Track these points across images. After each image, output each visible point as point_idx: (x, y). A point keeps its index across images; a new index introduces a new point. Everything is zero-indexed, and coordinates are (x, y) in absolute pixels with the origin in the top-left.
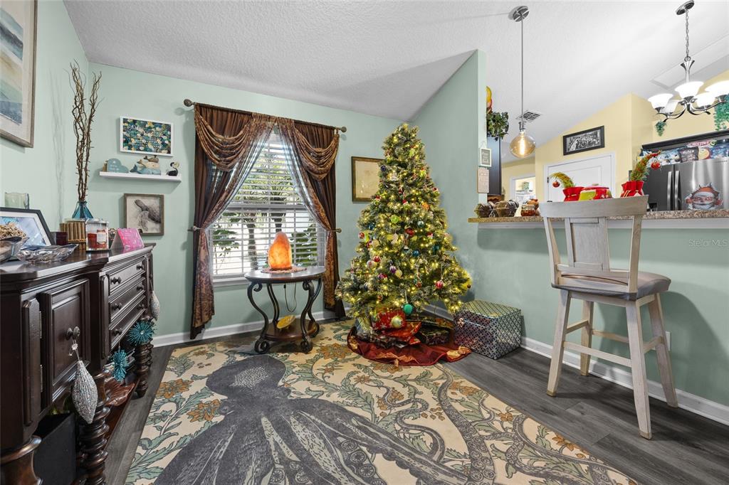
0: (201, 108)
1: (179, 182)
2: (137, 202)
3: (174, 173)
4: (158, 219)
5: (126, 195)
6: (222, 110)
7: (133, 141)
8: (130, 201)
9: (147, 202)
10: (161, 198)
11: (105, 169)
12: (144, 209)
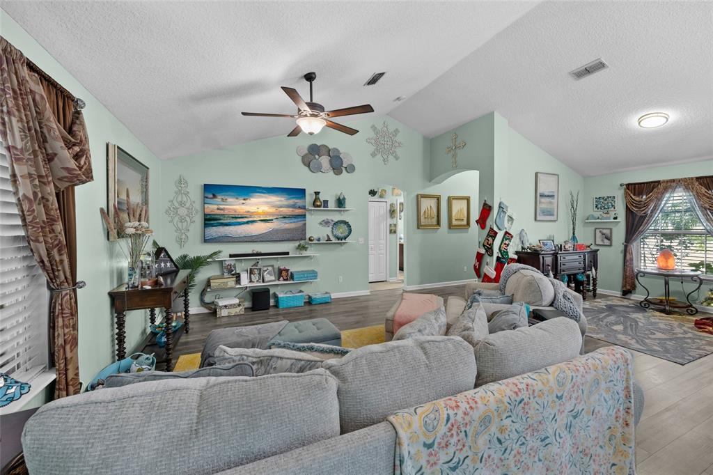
0: (628, 185)
1: (619, 222)
2: (600, 232)
3: (615, 218)
4: (609, 239)
5: (596, 229)
6: (641, 184)
7: (599, 206)
8: (598, 231)
9: (604, 231)
10: (611, 230)
11: (588, 219)
12: (603, 234)
